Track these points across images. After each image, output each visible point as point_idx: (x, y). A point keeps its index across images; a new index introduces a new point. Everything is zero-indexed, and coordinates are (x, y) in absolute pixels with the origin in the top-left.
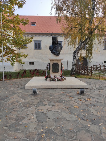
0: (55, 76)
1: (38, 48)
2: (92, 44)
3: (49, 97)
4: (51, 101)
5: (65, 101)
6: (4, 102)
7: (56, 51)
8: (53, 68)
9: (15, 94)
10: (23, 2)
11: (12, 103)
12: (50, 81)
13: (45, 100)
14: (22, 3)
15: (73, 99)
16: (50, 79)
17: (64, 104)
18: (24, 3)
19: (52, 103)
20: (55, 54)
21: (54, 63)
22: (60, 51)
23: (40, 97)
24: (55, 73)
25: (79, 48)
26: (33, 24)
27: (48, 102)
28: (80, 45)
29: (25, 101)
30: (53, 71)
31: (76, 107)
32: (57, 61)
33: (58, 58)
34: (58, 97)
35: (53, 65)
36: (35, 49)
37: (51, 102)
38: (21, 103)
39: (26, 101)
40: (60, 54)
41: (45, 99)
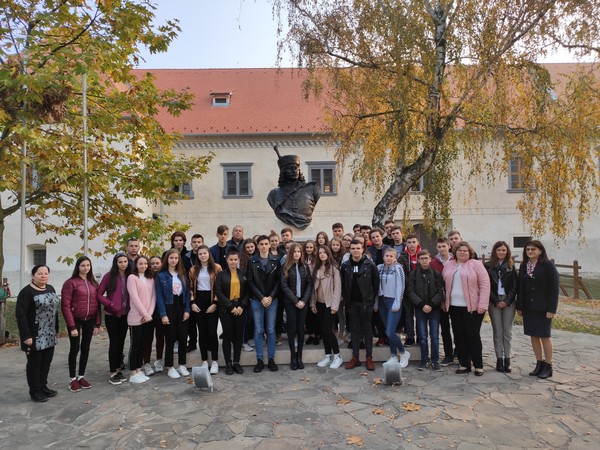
1: (238, 194)
2: (448, 176)
3: (254, 400)
4: (258, 418)
5: (314, 416)
6: (72, 425)
7: (293, 210)
9: (122, 394)
10: (169, 30)
11: (104, 432)
13: (235, 414)
14: (166, 34)
15: (348, 407)
17: (308, 432)
18: (173, 34)
19: (262, 428)
20: (289, 223)
23: (218, 401)
25: (395, 192)
26: (218, 101)
27: (247, 422)
28: (396, 181)
29: (155, 420)
31: (354, 440)
34: (291, 402)
36: (224, 197)
37: (258, 422)
38: (138, 431)
39: (160, 420)
41: (237, 409)
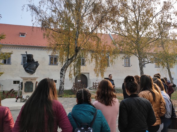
0: (28, 96)
7: (30, 69)
8: (26, 88)
12: (21, 102)
16: (21, 100)
20: (28, 72)
21: (27, 82)
22: (36, 69)
24: (28, 93)
25: (66, 65)
26: (21, 35)
28: (66, 62)
30: (25, 91)
32: (30, 80)
33: (32, 76)
35: (25, 84)
40: (34, 72)
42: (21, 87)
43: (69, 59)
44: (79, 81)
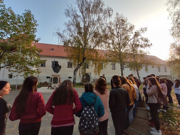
0: (55, 86)
7: (56, 70)
8: (54, 81)
16: (51, 88)
21: (54, 77)
22: (60, 70)
25: (77, 68)
26: (52, 50)
33: (57, 74)
42: (51, 81)
43: (79, 65)
44: (85, 78)
